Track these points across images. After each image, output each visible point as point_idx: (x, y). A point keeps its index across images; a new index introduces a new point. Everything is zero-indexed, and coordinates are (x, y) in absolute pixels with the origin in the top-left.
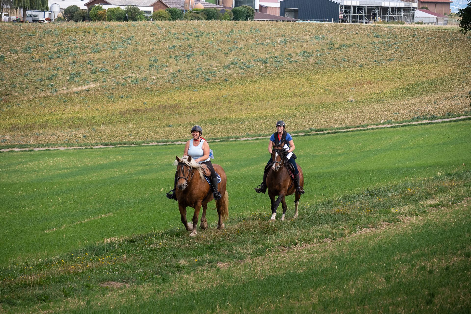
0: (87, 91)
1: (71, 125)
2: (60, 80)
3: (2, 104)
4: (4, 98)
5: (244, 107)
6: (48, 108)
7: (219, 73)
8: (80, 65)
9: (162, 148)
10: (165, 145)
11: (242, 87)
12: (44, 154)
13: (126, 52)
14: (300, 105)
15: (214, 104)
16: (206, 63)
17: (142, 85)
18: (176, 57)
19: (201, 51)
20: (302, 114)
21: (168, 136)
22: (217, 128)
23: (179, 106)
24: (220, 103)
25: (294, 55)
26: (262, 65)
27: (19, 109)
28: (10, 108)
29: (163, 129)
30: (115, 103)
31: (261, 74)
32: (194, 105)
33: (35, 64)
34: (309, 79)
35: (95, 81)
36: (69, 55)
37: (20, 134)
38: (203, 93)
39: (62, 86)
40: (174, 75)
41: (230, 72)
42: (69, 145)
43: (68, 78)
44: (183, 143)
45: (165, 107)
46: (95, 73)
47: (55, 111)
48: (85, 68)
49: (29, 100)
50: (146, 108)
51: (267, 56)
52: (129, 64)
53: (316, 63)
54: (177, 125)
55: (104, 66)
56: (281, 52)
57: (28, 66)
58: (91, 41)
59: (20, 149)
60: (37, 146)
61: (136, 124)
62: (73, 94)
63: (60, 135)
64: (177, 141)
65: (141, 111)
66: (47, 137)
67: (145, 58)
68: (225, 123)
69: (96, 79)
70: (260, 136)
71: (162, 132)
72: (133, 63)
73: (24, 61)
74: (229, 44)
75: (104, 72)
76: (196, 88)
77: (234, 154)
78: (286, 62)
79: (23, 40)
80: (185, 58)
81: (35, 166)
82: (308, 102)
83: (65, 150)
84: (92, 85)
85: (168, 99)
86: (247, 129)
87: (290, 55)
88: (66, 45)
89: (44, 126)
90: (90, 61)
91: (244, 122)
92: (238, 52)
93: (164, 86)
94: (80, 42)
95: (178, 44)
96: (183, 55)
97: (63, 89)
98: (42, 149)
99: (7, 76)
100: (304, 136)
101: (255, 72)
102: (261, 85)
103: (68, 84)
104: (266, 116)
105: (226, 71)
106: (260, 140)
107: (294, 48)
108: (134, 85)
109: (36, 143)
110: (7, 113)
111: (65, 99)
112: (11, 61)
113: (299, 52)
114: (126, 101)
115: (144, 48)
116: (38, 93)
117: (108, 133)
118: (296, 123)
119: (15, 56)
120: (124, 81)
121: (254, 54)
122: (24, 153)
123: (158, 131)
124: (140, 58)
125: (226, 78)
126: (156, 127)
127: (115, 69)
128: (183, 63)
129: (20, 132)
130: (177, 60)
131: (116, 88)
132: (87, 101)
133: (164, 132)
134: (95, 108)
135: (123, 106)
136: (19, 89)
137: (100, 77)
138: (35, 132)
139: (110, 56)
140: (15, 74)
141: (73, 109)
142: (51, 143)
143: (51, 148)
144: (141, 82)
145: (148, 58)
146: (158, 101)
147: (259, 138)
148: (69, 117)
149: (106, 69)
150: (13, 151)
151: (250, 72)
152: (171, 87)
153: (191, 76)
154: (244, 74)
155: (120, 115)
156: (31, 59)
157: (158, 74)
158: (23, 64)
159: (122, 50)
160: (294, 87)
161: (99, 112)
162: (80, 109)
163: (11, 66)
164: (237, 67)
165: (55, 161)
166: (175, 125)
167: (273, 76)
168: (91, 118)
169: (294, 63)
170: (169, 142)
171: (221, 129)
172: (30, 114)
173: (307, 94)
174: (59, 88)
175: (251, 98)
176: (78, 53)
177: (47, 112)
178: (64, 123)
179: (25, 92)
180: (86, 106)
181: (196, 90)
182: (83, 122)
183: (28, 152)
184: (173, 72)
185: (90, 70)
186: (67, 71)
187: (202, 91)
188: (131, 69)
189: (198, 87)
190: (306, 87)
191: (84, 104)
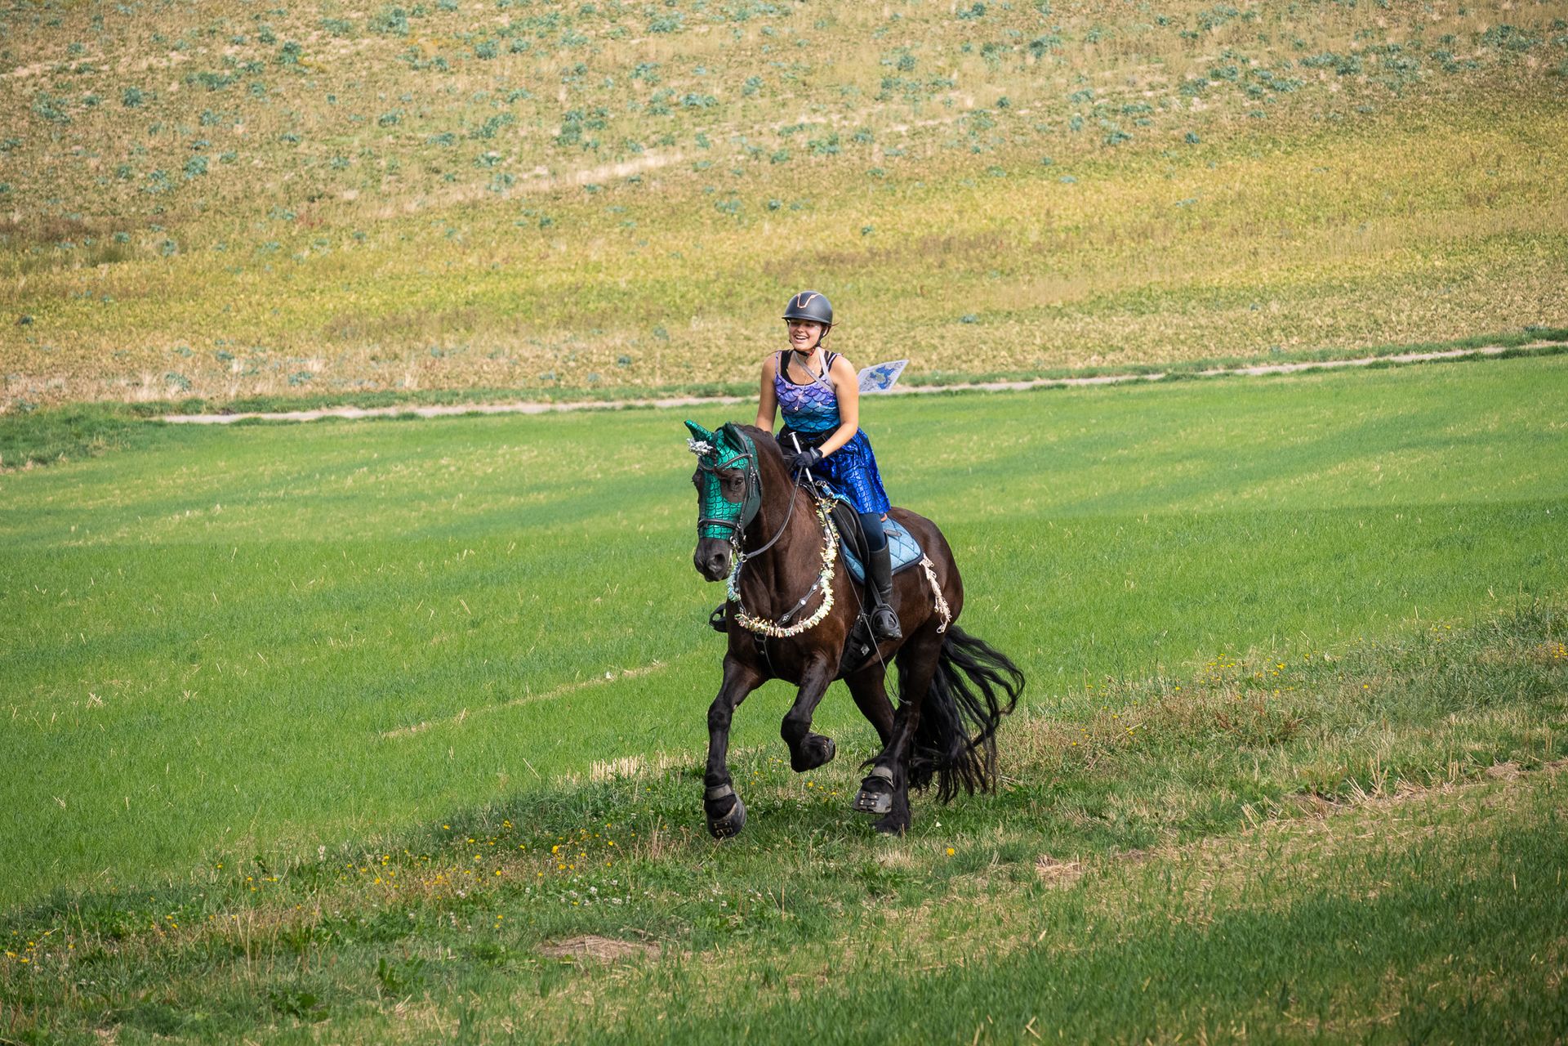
0: (633, 181)
1: (571, 317)
2: (526, 138)
3: (294, 234)
4: (303, 211)
5: (1264, 242)
6: (480, 251)
7: (1160, 110)
8: (602, 82)
9: (934, 405)
10: (944, 393)
11: (1257, 168)
12: (460, 431)
13: (787, 30)
14: (1490, 238)
15: (1145, 234)
16: (1108, 74)
17: (856, 159)
18: (989, 48)
19: (1088, 24)
20: (1500, 272)
21: (958, 358)
22: (1154, 326)
23: (1005, 242)
24: (1166, 228)
25: (1465, 41)
26: (1336, 81)
27: (364, 254)
28: (325, 251)
29: (940, 331)
30: (748, 229)
31: (1331, 114)
32: (1063, 236)
33: (423, 74)
34: (1525, 134)
35: (665, 143)
36: (558, 41)
38: (1098, 191)
39: (531, 165)
40: (979, 121)
41: (1205, 107)
42: (558, 394)
43: (556, 132)
44: (1014, 386)
45: (947, 246)
46: (664, 113)
47: (505, 260)
48: (622, 93)
49: (404, 219)
50: (870, 250)
51: (1354, 45)
52: (800, 76)
53: (1553, 73)
54: (996, 313)
55: (699, 84)
56: (1410, 30)
57: (396, 83)
59: (364, 409)
60: (432, 398)
63: (526, 354)
64: (991, 379)
65: (853, 261)
66: (472, 364)
67: (864, 54)
68: (1189, 307)
69: (669, 135)
70: (1324, 359)
71: (936, 341)
72: (815, 72)
73: (377, 67)
75: (699, 107)
76: (1071, 170)
77: (1220, 429)
78: (1432, 67)
80: (1022, 52)
81: (420, 478)
82: (1524, 225)
83: (544, 414)
84: (652, 160)
85: (960, 212)
86: (1276, 333)
87: (1448, 40)
89: (463, 319)
90: (644, 67)
91: (1265, 301)
92: (1237, 30)
93: (943, 161)
96: (1016, 43)
97: (537, 177)
98: (450, 410)
99: (310, 124)
100: (1505, 356)
101: (1306, 107)
102: (1331, 157)
103: (558, 154)
104: (1354, 281)
105: (1188, 105)
106: (1326, 375)
107: (1462, 12)
108: (823, 157)
109: (427, 385)
110: (315, 269)
111: (545, 213)
112: (328, 67)
113: (1483, 28)
114: (790, 220)
115: (860, 16)
116: (437, 191)
117: (717, 346)
118: (1474, 308)
119: (344, 47)
120: (781, 145)
121: (1303, 36)
122: (380, 424)
123: (918, 339)
124: (844, 53)
125: (1189, 131)
126: (911, 324)
127: (743, 97)
128: (1018, 71)
129: (364, 342)
130: (992, 60)
131: (751, 169)
132: (635, 224)
133: (943, 345)
134: (667, 251)
135: (780, 242)
136: (361, 176)
137: (685, 127)
138: (427, 343)
139: (722, 45)
140: (344, 118)
141: (580, 251)
142: (488, 386)
143: (485, 408)
144: (849, 147)
145: (877, 55)
146: (918, 222)
147: (1323, 365)
148: (563, 284)
149: (709, 98)
150: (337, 418)
151: (1287, 108)
152: (969, 166)
153: (1050, 124)
154: (1264, 116)
155: (769, 275)
156: (407, 58)
157: (918, 114)
158: (374, 79)
159: (770, 23)
160: (1467, 167)
161: (682, 266)
162: (607, 254)
163: (327, 86)
164: (1235, 87)
165: (501, 460)
166: (990, 315)
167: (1380, 125)
168: (653, 287)
169: (1464, 73)
170: (962, 382)
171: (1170, 332)
172: (407, 272)
173: (1517, 192)
174: (519, 171)
175: (1291, 210)
176: (594, 32)
177: (476, 264)
178: (542, 307)
179: (384, 187)
180: (630, 243)
181: (1073, 178)
182: (620, 304)
183: (397, 424)
184: (977, 108)
185: (643, 99)
186: (550, 105)
187: (1097, 183)
188: (808, 96)
189: (1080, 168)
190: (1513, 164)
191: (622, 232)
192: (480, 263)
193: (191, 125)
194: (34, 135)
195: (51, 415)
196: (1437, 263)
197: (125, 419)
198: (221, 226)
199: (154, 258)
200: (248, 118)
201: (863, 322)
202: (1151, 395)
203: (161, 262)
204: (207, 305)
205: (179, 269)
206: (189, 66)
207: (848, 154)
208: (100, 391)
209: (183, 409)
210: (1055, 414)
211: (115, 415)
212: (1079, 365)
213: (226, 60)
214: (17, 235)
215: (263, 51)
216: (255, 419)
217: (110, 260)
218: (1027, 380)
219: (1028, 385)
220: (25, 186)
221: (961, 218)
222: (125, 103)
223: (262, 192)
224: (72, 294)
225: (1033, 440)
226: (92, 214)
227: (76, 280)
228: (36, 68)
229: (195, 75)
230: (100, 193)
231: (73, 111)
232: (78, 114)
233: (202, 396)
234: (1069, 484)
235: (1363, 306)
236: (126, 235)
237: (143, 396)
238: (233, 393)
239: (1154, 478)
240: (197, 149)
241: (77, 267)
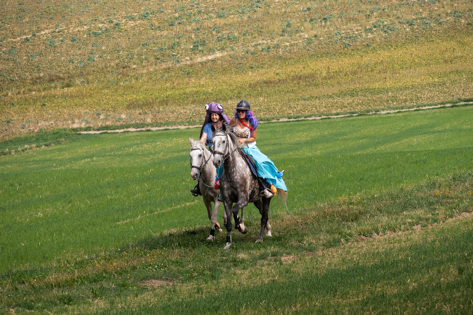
0: (213, 61)
1: (195, 101)
2: (183, 49)
4: (121, 71)
5: (388, 74)
6: (171, 82)
7: (360, 37)
8: (204, 32)
9: (294, 124)
10: (297, 121)
11: (386, 53)
12: (163, 134)
13: (255, 16)
14: (451, 72)
15: (355, 73)
16: (345, 27)
17: (275, 53)
18: (312, 20)
19: (339, 13)
20: (453, 82)
22: (357, 100)
23: (316, 76)
24: (361, 71)
25: (444, 15)
26: (409, 28)
27: (138, 84)
28: (127, 83)
29: (297, 103)
30: (245, 74)
31: (407, 37)
32: (332, 74)
33: (154, 31)
34: (461, 42)
35: (222, 49)
36: (192, 21)
37: (138, 112)
38: (342, 61)
39: (185, 56)
40: (309, 41)
41: (372, 36)
42: (190, 123)
43: (192, 47)
44: (316, 118)
45: (300, 78)
46: (221, 41)
47: (177, 84)
48: (210, 35)
49: (149, 73)
50: (279, 79)
51: (413, 17)
52: (259, 29)
53: (469, 24)
54: (313, 97)
55: (231, 32)
56: (429, 12)
57: (147, 34)
58: (216, 5)
59: (136, 128)
60: (155, 125)
61: (267, 97)
62: (198, 65)
63: (182, 112)
64: (310, 116)
65: (274, 83)
66: (167, 115)
67: (277, 23)
68: (366, 94)
70: (402, 109)
71: (295, 106)
72: (263, 28)
73: (141, 29)
74: (371, 5)
75: (231, 39)
76: (335, 55)
77: (373, 130)
78: (435, 23)
79: (141, 5)
80: (321, 21)
81: (151, 148)
82: (460, 68)
83: (186, 129)
84: (218, 55)
85: (304, 68)
86: (390, 101)
87: (439, 15)
88: (189, 9)
89: (165, 102)
90: (216, 28)
91: (387, 92)
92: (381, 13)
93: (299, 53)
94: (205, 6)
95: (314, 5)
96: (319, 19)
97: (186, 60)
98: (160, 128)
99: (123, 46)
100: (452, 107)
101: (400, 35)
102: (407, 50)
103: (192, 53)
105: (368, 35)
106: (402, 113)
107: (443, 7)
108: (266, 53)
109: (154, 121)
110: (124, 88)
111: (189, 70)
112: (128, 29)
113: (449, 11)
114: (256, 71)
115: (276, 12)
116: (159, 65)
119: (132, 23)
120: (254, 49)
121: (399, 15)
122: (141, 133)
123: (291, 105)
124: (271, 22)
125: (368, 43)
126: (289, 101)
127: (243, 36)
128: (320, 27)
129: (138, 109)
130: (313, 24)
131: (246, 57)
132: (213, 73)
133: (297, 107)
134: (222, 81)
135: (254, 78)
136: (137, 61)
137: (228, 44)
138: (155, 109)
139: (237, 21)
140: (133, 44)
141: (198, 81)
142: (171, 121)
143: (170, 128)
144: (273, 49)
145: (280, 23)
146: (292, 71)
147: (402, 110)
148: (193, 91)
149: (234, 36)
150: (129, 131)
151: (395, 36)
152: (306, 55)
153: (329, 42)
154: (388, 39)
155: (250, 87)
156: (150, 26)
157: (292, 40)
158: (141, 32)
159: (251, 14)
160: (445, 52)
161: (226, 85)
162: (206, 82)
163: (128, 35)
164: (380, 30)
165: (174, 143)
166: (311, 98)
167: (421, 40)
168: (218, 91)
169: (444, 25)
170: (302, 117)
171: (360, 101)
172: (150, 88)
173: (459, 59)
174: (181, 58)
175: (396, 65)
176: (202, 18)
177: (169, 86)
178: (187, 98)
179: (144, 64)
180: (212, 79)
181: (335, 57)
182: (209, 97)
183: (145, 133)
184: (309, 38)
185: (215, 37)
186: (190, 39)
187: (342, 59)
188: (261, 35)
189: (337, 54)
190: (458, 51)
191: (210, 75)
192: (170, 85)
193: (90, 47)
194: (46, 51)
195: (50, 132)
196: (436, 80)
197: (70, 133)
198: (98, 76)
199: (80, 86)
200: (106, 45)
201: (276, 100)
202: (354, 120)
203: (81, 87)
204: (94, 99)
205: (87, 89)
206: (89, 30)
207: (273, 52)
208: (63, 125)
209: (86, 129)
210: (327, 126)
211: (67, 132)
212: (334, 112)
213: (99, 28)
214: (42, 80)
215: (110, 25)
216: (106, 132)
217: (68, 87)
218: (320, 116)
219: (320, 118)
220: (44, 66)
221: (304, 70)
222: (72, 41)
223: (110, 66)
224: (56, 97)
225: (321, 134)
226: (63, 73)
227: (58, 93)
228: (47, 31)
229: (91, 32)
230: (65, 67)
231: (57, 44)
232: (58, 44)
233: (91, 125)
234: (330, 146)
235: (414, 93)
236: (72, 79)
237: (75, 126)
238: (100, 125)
239: (354, 144)
240: (92, 54)
241: (58, 89)
